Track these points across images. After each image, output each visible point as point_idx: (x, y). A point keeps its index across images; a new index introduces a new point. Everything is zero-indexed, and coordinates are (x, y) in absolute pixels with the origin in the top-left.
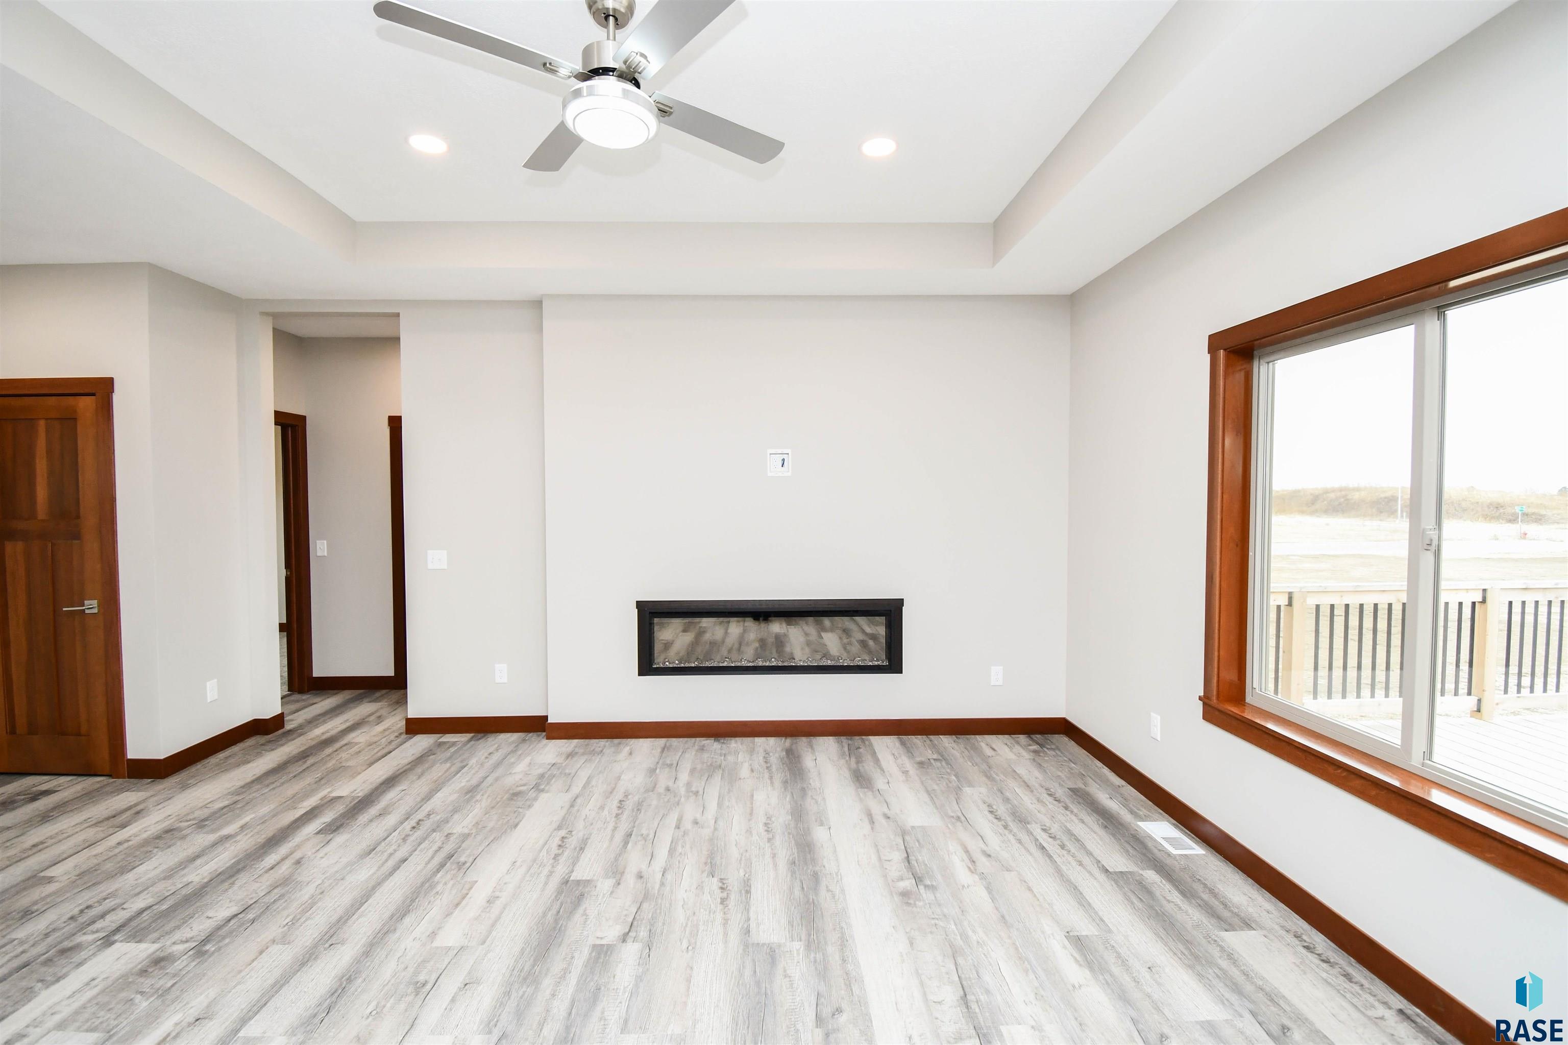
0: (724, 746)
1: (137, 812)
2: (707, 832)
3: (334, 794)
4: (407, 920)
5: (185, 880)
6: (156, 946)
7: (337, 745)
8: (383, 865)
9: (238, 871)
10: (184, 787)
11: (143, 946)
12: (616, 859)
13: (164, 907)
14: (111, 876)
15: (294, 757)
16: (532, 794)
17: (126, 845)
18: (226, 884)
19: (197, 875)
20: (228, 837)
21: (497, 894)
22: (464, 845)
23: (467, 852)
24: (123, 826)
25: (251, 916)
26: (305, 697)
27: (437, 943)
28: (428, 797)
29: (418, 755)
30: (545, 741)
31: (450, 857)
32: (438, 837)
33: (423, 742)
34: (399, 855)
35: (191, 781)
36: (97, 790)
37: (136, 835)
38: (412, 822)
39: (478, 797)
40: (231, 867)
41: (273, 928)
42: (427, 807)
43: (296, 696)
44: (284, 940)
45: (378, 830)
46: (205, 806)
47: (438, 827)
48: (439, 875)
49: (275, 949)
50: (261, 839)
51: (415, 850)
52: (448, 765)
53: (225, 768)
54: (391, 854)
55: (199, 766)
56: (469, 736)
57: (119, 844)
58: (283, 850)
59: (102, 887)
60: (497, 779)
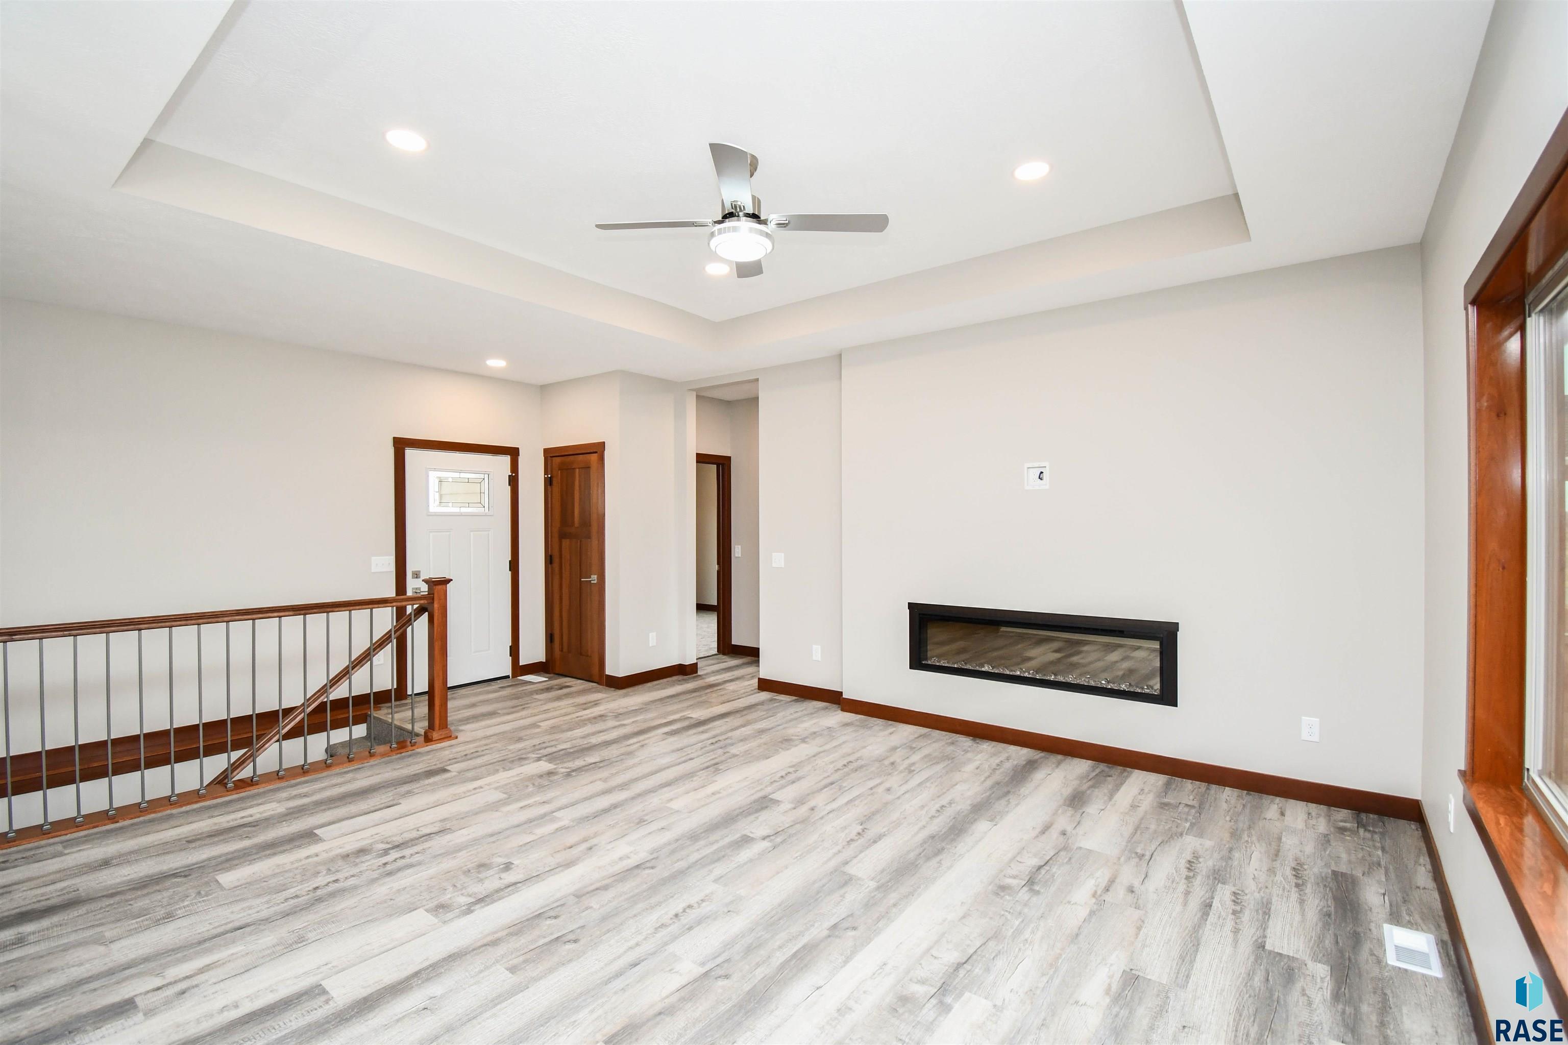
0: (975, 745)
1: (596, 703)
2: (890, 797)
3: (689, 716)
4: (665, 789)
5: (589, 741)
6: (555, 767)
7: (716, 688)
8: (680, 758)
9: (613, 743)
10: (625, 696)
11: (550, 765)
12: (808, 795)
13: (572, 750)
14: (563, 731)
15: (689, 691)
16: (797, 742)
17: (579, 718)
18: (604, 747)
19: (594, 740)
20: (624, 725)
21: (721, 791)
22: (729, 760)
23: (727, 765)
24: (585, 709)
25: (601, 765)
26: (724, 657)
27: (668, 805)
28: (732, 730)
29: (753, 704)
30: (840, 712)
31: (717, 764)
32: (720, 751)
33: (765, 695)
34: (692, 756)
35: (631, 694)
36: (590, 689)
37: (587, 715)
38: (714, 740)
39: (762, 736)
40: (615, 739)
41: (604, 774)
42: (730, 734)
43: (721, 656)
44: (605, 780)
45: (694, 739)
46: (626, 708)
47: (725, 746)
48: (701, 772)
49: (599, 783)
50: (636, 730)
51: (702, 755)
52: (765, 713)
53: (650, 690)
54: (688, 754)
55: (640, 686)
56: (794, 698)
57: (577, 717)
58: (641, 738)
59: (555, 735)
60: (784, 728)
